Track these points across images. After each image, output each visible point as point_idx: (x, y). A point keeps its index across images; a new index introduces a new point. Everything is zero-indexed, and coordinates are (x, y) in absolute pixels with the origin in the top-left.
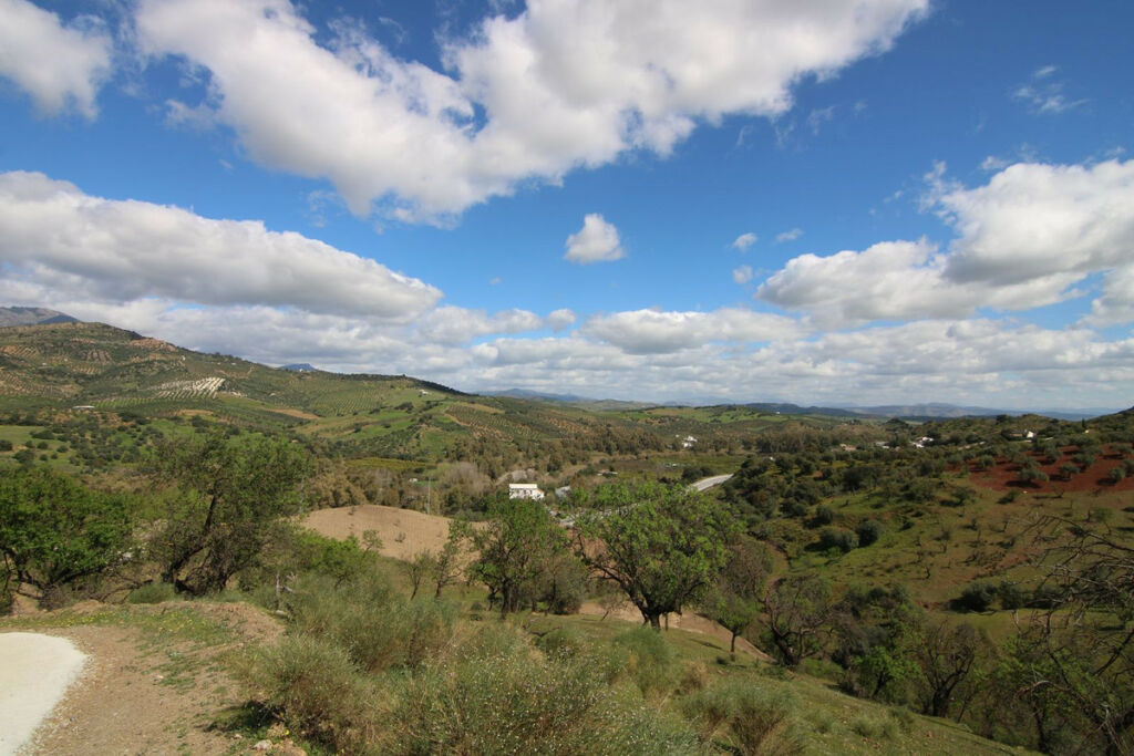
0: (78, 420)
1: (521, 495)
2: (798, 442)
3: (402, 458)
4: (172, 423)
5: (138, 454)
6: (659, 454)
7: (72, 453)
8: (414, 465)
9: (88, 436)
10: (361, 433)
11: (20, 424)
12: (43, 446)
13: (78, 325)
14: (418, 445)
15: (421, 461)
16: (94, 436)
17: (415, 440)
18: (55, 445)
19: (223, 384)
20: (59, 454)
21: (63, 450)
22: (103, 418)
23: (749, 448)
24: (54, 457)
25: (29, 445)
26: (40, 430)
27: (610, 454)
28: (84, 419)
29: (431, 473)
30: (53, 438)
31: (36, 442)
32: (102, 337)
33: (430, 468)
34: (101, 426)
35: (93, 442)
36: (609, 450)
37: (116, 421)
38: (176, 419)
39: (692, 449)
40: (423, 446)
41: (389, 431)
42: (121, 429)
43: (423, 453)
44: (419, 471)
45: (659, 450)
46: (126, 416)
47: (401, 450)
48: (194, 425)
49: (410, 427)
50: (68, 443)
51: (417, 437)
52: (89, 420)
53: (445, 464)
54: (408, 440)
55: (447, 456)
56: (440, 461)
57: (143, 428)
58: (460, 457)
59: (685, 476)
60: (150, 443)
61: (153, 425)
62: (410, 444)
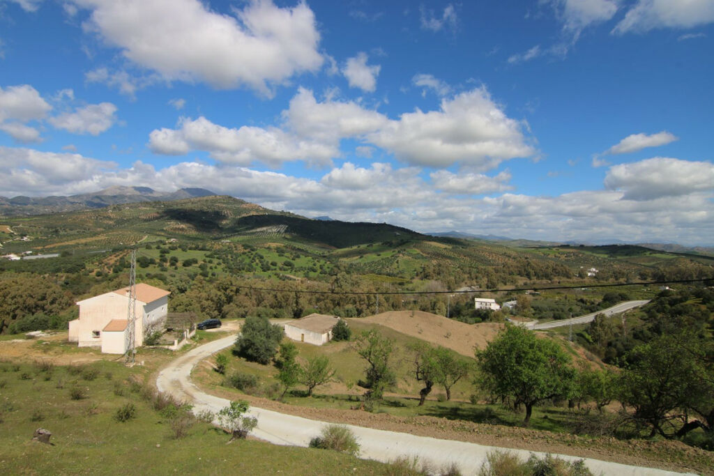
0: (224, 248)
1: (484, 306)
2: (691, 275)
3: (389, 275)
4: (267, 251)
5: (252, 267)
6: (569, 280)
7: (223, 265)
8: (398, 280)
9: (229, 257)
10: (363, 259)
11: (200, 250)
12: (210, 262)
13: (218, 197)
14: (398, 267)
15: (401, 277)
16: (232, 257)
17: (396, 264)
18: (216, 261)
19: (287, 228)
20: (218, 266)
21: (219, 264)
22: (235, 247)
23: (645, 279)
24: (216, 268)
25: (204, 261)
26: (208, 253)
27: (530, 278)
28: (227, 248)
29: (410, 286)
30: (214, 258)
31: (208, 259)
32: (228, 203)
33: (408, 282)
34: (235, 252)
35: (232, 260)
36: (528, 276)
37: (241, 249)
38: (269, 248)
39: (595, 277)
40: (401, 269)
41: (379, 258)
42: (244, 253)
43: (401, 272)
44: (401, 284)
45: (568, 277)
46: (245, 247)
47: (388, 271)
48: (277, 252)
49: (392, 256)
50: (221, 261)
51: (397, 262)
52: (229, 248)
53: (417, 281)
54: (392, 264)
55: (417, 275)
56: (413, 278)
57: (254, 253)
58: (426, 277)
59: (605, 300)
60: (257, 261)
61: (258, 251)
62: (393, 267)
